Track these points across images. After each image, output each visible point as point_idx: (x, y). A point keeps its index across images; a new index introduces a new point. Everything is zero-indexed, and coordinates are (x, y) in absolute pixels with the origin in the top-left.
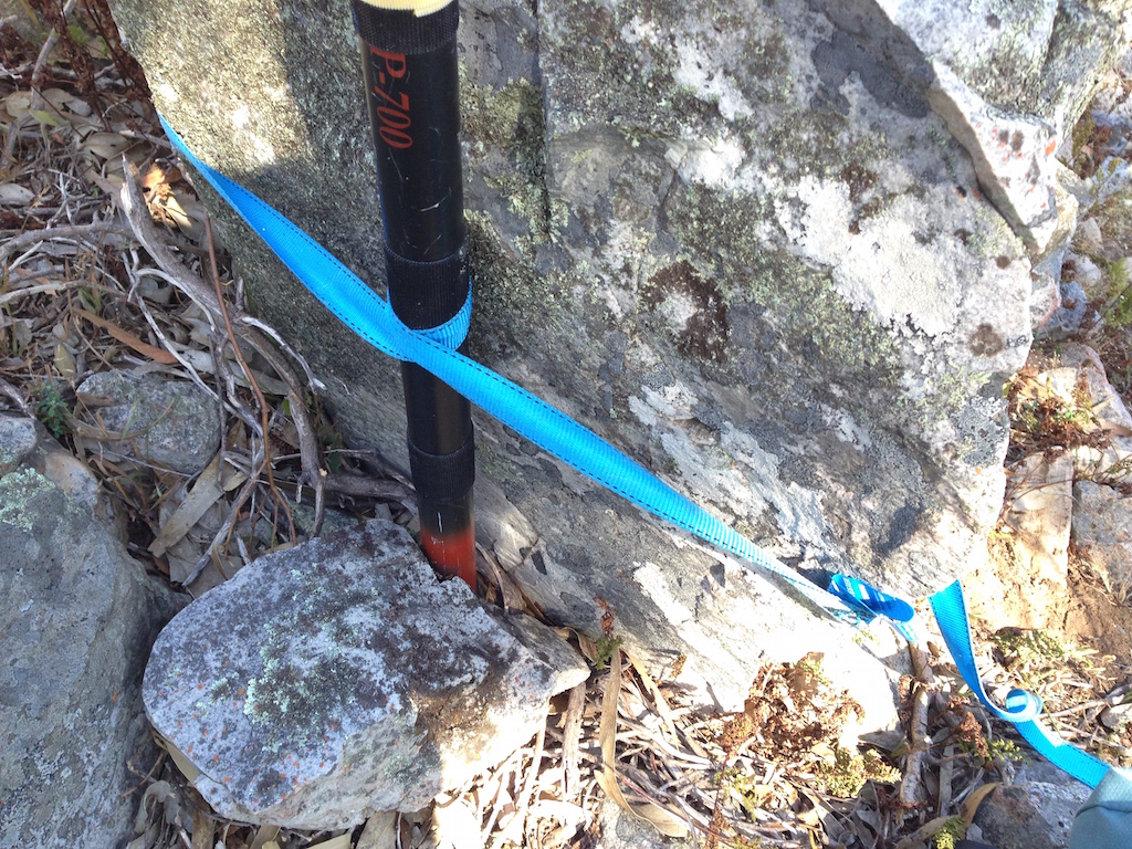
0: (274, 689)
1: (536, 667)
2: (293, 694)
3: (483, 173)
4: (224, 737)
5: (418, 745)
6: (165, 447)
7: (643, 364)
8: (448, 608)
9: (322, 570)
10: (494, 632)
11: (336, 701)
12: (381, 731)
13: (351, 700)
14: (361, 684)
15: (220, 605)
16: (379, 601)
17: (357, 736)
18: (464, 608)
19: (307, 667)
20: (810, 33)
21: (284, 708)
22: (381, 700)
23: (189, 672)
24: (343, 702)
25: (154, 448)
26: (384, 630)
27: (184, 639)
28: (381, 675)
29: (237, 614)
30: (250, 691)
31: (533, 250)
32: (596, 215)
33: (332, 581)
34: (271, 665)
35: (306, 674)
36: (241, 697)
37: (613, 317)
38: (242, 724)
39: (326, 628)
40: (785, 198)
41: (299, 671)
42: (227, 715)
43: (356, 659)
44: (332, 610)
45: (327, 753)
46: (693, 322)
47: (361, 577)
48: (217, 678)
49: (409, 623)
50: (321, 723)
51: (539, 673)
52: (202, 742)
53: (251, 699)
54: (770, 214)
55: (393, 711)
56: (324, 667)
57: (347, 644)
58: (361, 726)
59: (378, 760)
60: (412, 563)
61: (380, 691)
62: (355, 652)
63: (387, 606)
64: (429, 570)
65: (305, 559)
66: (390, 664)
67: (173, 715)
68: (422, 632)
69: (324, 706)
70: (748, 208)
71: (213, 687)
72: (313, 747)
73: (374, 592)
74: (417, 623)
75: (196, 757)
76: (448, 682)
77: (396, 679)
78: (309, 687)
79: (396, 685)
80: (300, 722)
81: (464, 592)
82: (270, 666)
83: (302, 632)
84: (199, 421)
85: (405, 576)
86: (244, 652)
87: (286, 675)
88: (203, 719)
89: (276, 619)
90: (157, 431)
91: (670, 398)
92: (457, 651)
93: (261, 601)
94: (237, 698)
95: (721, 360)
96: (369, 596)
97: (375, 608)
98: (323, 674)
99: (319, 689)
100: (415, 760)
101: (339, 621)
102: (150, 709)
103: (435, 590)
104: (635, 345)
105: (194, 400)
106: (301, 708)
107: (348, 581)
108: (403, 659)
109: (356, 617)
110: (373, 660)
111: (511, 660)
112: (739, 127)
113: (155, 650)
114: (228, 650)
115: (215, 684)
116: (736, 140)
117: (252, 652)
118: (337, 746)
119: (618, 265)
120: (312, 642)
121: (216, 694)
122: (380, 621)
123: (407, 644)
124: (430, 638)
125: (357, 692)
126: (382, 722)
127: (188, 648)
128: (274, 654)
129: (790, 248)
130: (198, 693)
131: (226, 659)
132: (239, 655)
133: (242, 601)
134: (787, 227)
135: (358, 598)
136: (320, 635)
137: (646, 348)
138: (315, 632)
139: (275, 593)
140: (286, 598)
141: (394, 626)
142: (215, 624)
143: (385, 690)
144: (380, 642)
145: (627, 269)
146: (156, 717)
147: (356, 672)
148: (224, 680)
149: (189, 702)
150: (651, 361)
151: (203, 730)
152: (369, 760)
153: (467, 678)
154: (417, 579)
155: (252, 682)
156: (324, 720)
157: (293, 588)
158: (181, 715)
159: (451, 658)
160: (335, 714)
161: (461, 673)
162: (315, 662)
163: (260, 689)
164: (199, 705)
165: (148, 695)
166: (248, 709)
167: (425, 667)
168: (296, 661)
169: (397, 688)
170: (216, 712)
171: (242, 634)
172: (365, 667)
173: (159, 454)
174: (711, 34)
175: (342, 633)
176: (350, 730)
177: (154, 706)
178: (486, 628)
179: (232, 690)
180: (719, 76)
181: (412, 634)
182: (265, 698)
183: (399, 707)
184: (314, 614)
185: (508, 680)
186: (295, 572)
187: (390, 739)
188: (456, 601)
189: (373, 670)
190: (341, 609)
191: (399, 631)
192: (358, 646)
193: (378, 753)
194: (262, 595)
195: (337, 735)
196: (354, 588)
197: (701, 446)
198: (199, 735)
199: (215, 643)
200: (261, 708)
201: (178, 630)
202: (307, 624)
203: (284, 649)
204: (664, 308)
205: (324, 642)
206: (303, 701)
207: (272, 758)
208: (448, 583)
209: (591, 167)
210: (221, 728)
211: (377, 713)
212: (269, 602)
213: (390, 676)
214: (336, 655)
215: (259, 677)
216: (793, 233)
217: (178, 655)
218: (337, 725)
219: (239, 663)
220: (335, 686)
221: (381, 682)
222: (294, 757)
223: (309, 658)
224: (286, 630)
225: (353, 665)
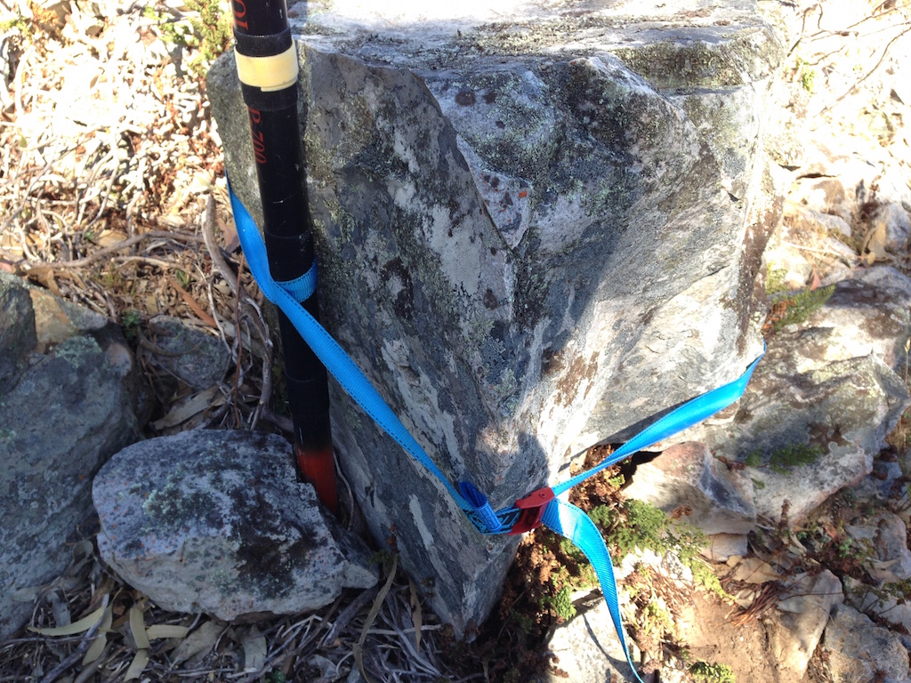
0: (164, 499)
1: (335, 554)
2: (173, 505)
3: (322, 198)
4: (125, 516)
5: (238, 569)
6: (186, 369)
7: (383, 323)
8: (295, 498)
9: (225, 445)
10: (318, 524)
11: (193, 516)
12: (212, 544)
13: (203, 519)
14: (213, 512)
15: (160, 446)
16: (249, 473)
17: (195, 539)
18: (307, 503)
19: (187, 492)
20: (438, 128)
21: (164, 511)
22: (220, 525)
23: (124, 474)
24: (198, 518)
25: (182, 367)
26: (242, 488)
27: (131, 457)
28: (227, 512)
29: (164, 454)
30: (152, 496)
31: (342, 246)
32: (364, 225)
33: (227, 453)
34: (170, 485)
35: (185, 496)
36: (144, 497)
37: (369, 290)
38: (138, 513)
39: (209, 475)
40: (427, 216)
41: (182, 493)
42: (132, 505)
43: (217, 498)
44: (217, 467)
45: (173, 542)
46: (400, 294)
47: (245, 457)
48: (137, 482)
49: (261, 492)
50: (179, 526)
51: (335, 558)
52: (112, 514)
53: (150, 500)
54: (420, 225)
55: (223, 534)
56: (196, 496)
57: (217, 488)
58: (200, 534)
59: (206, 565)
60: (284, 464)
61: (222, 519)
62: (219, 494)
63: (252, 477)
64: (293, 472)
65: (220, 438)
66: (235, 509)
67: (104, 494)
68: (267, 500)
69: (186, 516)
70: (414, 220)
71: (133, 486)
72: (168, 536)
73: (249, 467)
74: (266, 495)
75: (105, 521)
76: (268, 535)
77: (234, 518)
78: (183, 504)
79: (233, 521)
80: (169, 521)
81: (311, 495)
82: (168, 486)
83: (195, 473)
84: (213, 361)
85: (275, 469)
86: (159, 474)
87: (174, 494)
88: (119, 502)
89: (185, 462)
91: (395, 348)
92: (283, 520)
93: (183, 451)
94: (142, 497)
95: (410, 318)
96: (244, 468)
97: (244, 475)
98: (194, 499)
99: (188, 507)
100: (234, 580)
101: (218, 474)
102: (94, 487)
103: (291, 485)
104: (380, 310)
106: (173, 515)
107: (237, 456)
108: (246, 509)
109: (231, 477)
110: (226, 503)
111: (321, 544)
112: (415, 176)
113: (113, 458)
114: (150, 470)
115: (134, 485)
116: (413, 183)
117: (163, 475)
118: (181, 540)
119: (371, 256)
120: (198, 480)
121: (132, 491)
122: (242, 483)
123: (253, 503)
124: (271, 506)
125: (208, 516)
126: (214, 538)
127: (130, 462)
128: (175, 480)
129: (426, 243)
130: (124, 487)
131: (147, 474)
132: (155, 475)
133: (173, 448)
134: (426, 232)
135: (237, 467)
136: (204, 478)
137: (385, 313)
138: (202, 476)
139: (193, 450)
140: (197, 453)
141: (250, 489)
142: (152, 454)
143: (225, 520)
144: (238, 495)
145: (375, 259)
146: (95, 491)
147: (213, 505)
148: (140, 485)
149: (116, 490)
150: (388, 322)
151: (115, 508)
152: (200, 561)
153: (282, 538)
154: (283, 474)
155: (155, 491)
156: (182, 524)
157: (205, 450)
158: (108, 495)
159: (277, 523)
160: (189, 523)
161: (279, 533)
162: (193, 491)
163: (158, 497)
164: (120, 493)
165: (97, 479)
166: (145, 505)
167: (259, 520)
168: (183, 487)
169: (233, 523)
170: (127, 500)
171: (163, 464)
172: (220, 504)
174: (406, 127)
175: (217, 481)
176: (193, 533)
177: (97, 486)
178: (314, 520)
179: (141, 492)
180: (408, 149)
181: (259, 498)
182: (157, 503)
183: (228, 534)
184: (206, 466)
185: (313, 555)
186: (210, 442)
187: (218, 554)
188: (302, 497)
189: (224, 507)
190: (223, 469)
191: (252, 493)
192: (222, 491)
193: (208, 559)
194: (185, 448)
195: (184, 534)
196: (238, 461)
197: (412, 386)
198: (112, 510)
199: (146, 464)
200: (152, 507)
201: (130, 452)
202: (200, 470)
203: (181, 479)
204: (389, 284)
205: (204, 483)
206: (177, 511)
207: (143, 534)
208: (302, 485)
209: (361, 196)
210: (125, 510)
211: (213, 531)
212: (186, 453)
213: (232, 514)
214: (207, 491)
215: (160, 490)
216: (428, 235)
217: (123, 464)
218: (187, 529)
219: (153, 479)
220: (197, 508)
221: (225, 516)
222: (154, 537)
223: (191, 488)
224: (187, 469)
225: (214, 500)
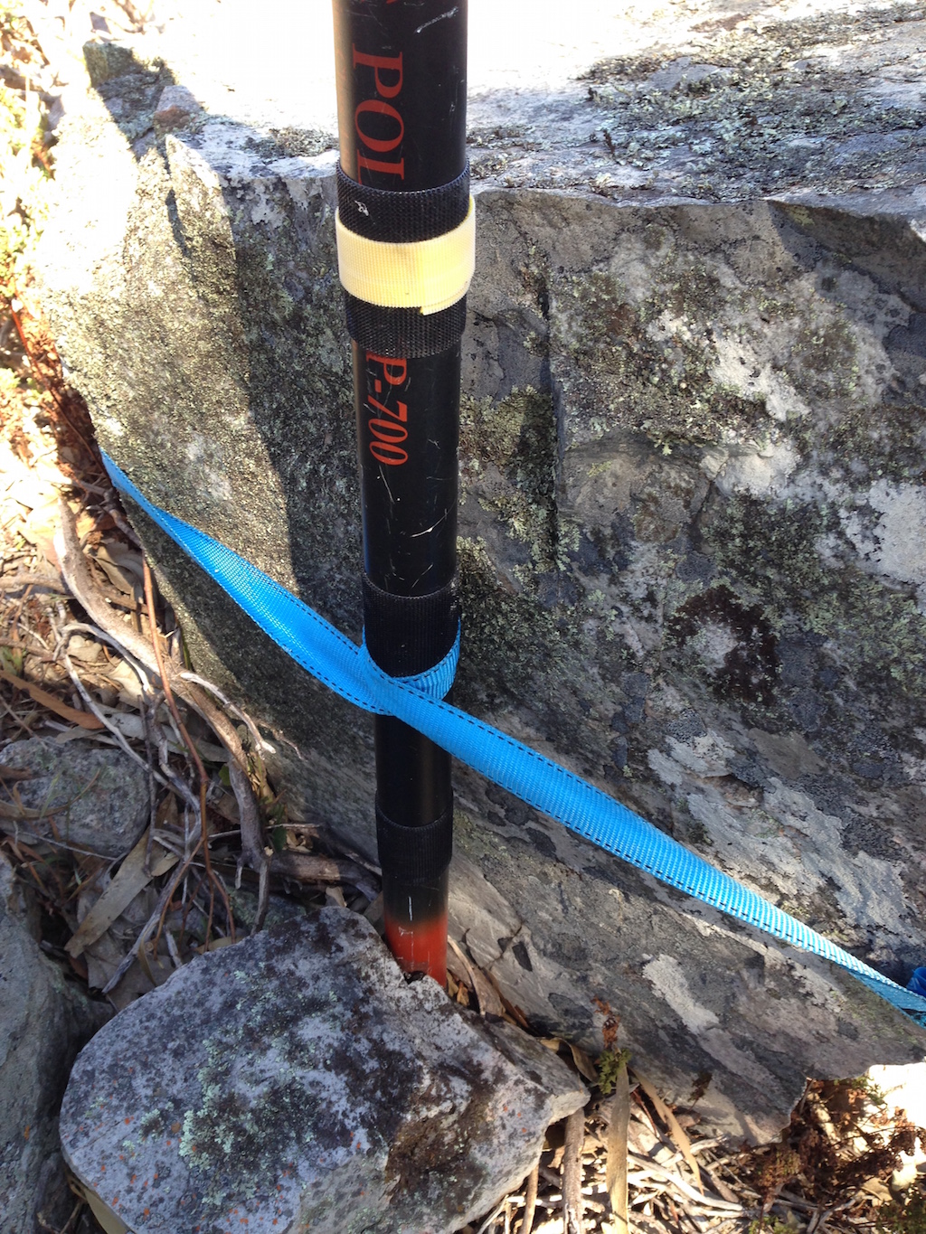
0: (215, 1124)
1: (528, 1091)
2: (238, 1130)
3: (479, 494)
4: (156, 1185)
5: (389, 1194)
6: (86, 826)
7: (668, 711)
8: (419, 1015)
9: (270, 970)
10: (474, 1045)
11: (289, 1138)
12: (345, 1177)
13: (309, 1137)
14: (320, 1116)
15: (151, 1017)
16: (339, 1009)
17: (316, 1185)
18: (437, 1015)
19: (254, 1094)
20: (881, 317)
21: (227, 1148)
22: (345, 1137)
23: (115, 1102)
24: (299, 1139)
25: (75, 827)
26: (346, 1045)
27: (109, 1060)
28: (342, 1105)
29: (171, 1028)
30: (187, 1125)
31: (536, 581)
32: (614, 537)
33: (282, 984)
34: (212, 1092)
35: (253, 1103)
36: (175, 1134)
37: (633, 656)
38: (177, 1169)
39: (277, 1044)
40: (852, 507)
41: (245, 1099)
42: (160, 1157)
43: (314, 1084)
44: (284, 1021)
45: (282, 1207)
46: (732, 658)
47: (316, 978)
48: (148, 1109)
49: (375, 1036)
50: (272, 1167)
51: (531, 1099)
52: (130, 1190)
53: (188, 1136)
54: (834, 526)
55: (359, 1151)
56: (275, 1095)
57: (302, 1064)
58: (322, 1171)
59: (341, 1215)
60: (375, 960)
61: (343, 1125)
62: (313, 1075)
63: (349, 1015)
64: (394, 968)
65: (251, 957)
66: (354, 1089)
67: (95, 1156)
68: (390, 1047)
69: (275, 1145)
70: (805, 520)
71: (143, 1121)
72: (264, 1198)
73: (333, 997)
74: (385, 1037)
75: (123, 1210)
76: (424, 1113)
77: (361, 1110)
78: (257, 1121)
79: (362, 1117)
80: (247, 1165)
81: (437, 995)
82: (210, 1094)
83: (249, 1050)
84: (126, 795)
85: (367, 977)
86: (180, 1076)
87: (229, 1105)
88: (132, 1161)
89: (217, 1034)
90: (79, 808)
91: (701, 750)
92: (433, 1072)
93: (199, 1011)
94: (171, 1134)
95: (769, 701)
96: (327, 1003)
97: (334, 1017)
98: (274, 1103)
99: (269, 1123)
100: (384, 1214)
101: (292, 1035)
102: (68, 1149)
103: (403, 993)
104: (658, 688)
105: (121, 770)
106: (248, 1147)
107: (302, 984)
108: (370, 1083)
109: (313, 1029)
110: (334, 1085)
111: (496, 1082)
112: (791, 428)
113: (75, 1074)
114: (160, 1074)
115: (145, 1118)
116: (789, 442)
117: (189, 1077)
118: (293, 1197)
119: (640, 593)
120: (261, 1063)
121: (147, 1130)
122: (341, 1035)
123: (373, 1064)
124: (400, 1055)
125: (315, 1128)
126: (347, 1165)
127: (113, 1070)
128: (215, 1078)
129: (862, 566)
130: (125, 1128)
131: (158, 1085)
132: (173, 1081)
133: (176, 1011)
134: (856, 540)
135: (315, 1006)
136: (270, 1054)
137: (671, 691)
138: (264, 1050)
139: (216, 1002)
140: (229, 1006)
141: (357, 1040)
142: (144, 1040)
143: (349, 1123)
144: (342, 1061)
145: (651, 598)
146: (76, 1158)
147: (313, 1101)
148: (156, 1112)
149: (115, 1139)
150: (677, 706)
151: (131, 1176)
152: (331, 1214)
153: (446, 1106)
154: (381, 980)
155: (189, 1114)
156: (276, 1162)
157: (237, 994)
158: (105, 1157)
159: (427, 1081)
160: (289, 1156)
161: (438, 1100)
162: (264, 1088)
163: (199, 1123)
164: (126, 1143)
165: (67, 1131)
166: (185, 1149)
167: (395, 1092)
168: (242, 1087)
169: (364, 1121)
170: (146, 1152)
171: (177, 1054)
172: (324, 1095)
173: (80, 834)
174: (757, 325)
175: (296, 1050)
176: (308, 1176)
177: (73, 1144)
178: (465, 1041)
179: (163, 1125)
180: (766, 372)
181: (379, 1050)
182: (203, 1134)
183: (366, 1146)
184: (263, 1027)
185: (494, 1108)
186: (240, 974)
187: (355, 1188)
188: (428, 1006)
189: (334, 1098)
190: (295, 1020)
191: (363, 1046)
192: (315, 1067)
193: (341, 1205)
194: (200, 1004)
195: (293, 1183)
196: (309, 992)
197: (740, 809)
198: (126, 1183)
199: (145, 1065)
200: (200, 1147)
201: (101, 1049)
202: (253, 1040)
203: (227, 1072)
204: (696, 643)
205: (274, 1063)
206: (251, 1139)
207: (215, 1212)
208: (417, 984)
209: (610, 481)
210: (152, 1174)
211: (340, 1154)
212: (208, 1012)
213: (354, 1105)
214: (289, 1078)
215: (197, 1108)
216: (865, 547)
217: (102, 1081)
218: (292, 1170)
219: (174, 1090)
220: (289, 1119)
221: (344, 1114)
222: (242, 1212)
223: (257, 1082)
224: (229, 1047)
225: (310, 1092)
